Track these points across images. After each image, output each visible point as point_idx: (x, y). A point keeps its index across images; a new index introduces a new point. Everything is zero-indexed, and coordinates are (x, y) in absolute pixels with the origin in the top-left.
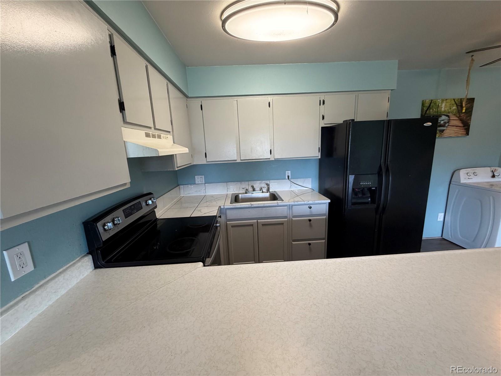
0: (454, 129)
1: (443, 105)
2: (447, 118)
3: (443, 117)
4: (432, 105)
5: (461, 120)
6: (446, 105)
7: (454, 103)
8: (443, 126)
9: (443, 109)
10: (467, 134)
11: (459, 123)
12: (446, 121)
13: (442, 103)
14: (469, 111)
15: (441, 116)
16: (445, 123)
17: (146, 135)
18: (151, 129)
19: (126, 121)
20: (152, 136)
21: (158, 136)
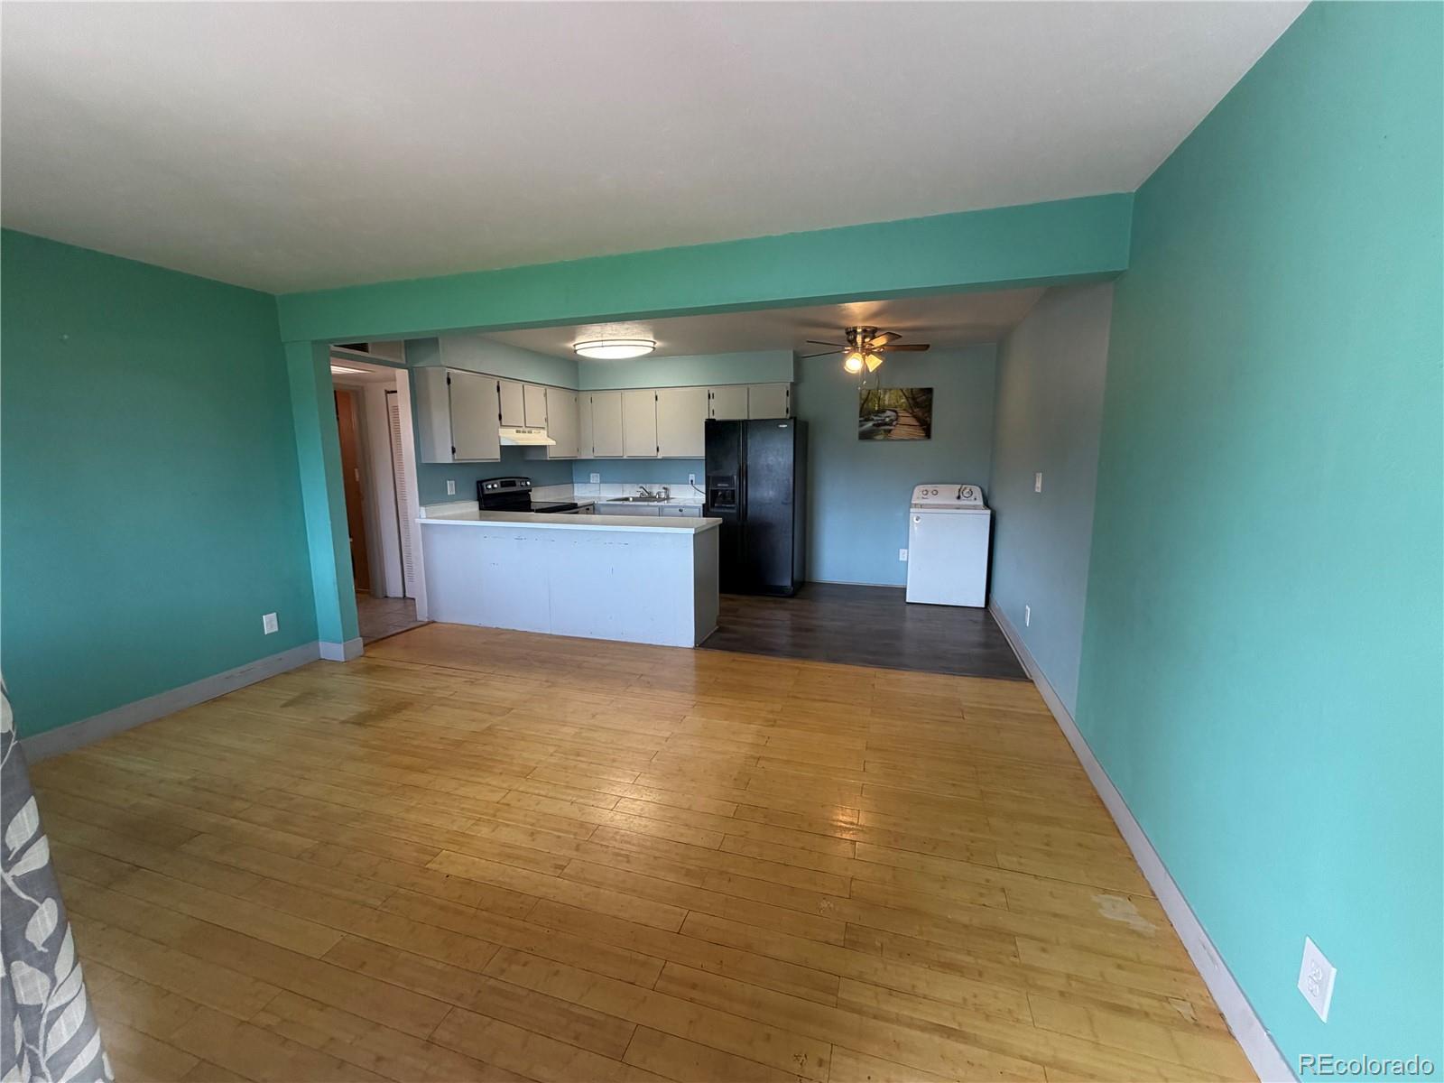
0: (906, 428)
1: (887, 397)
2: (894, 414)
3: (888, 413)
4: (870, 397)
5: (914, 417)
6: (890, 397)
7: (901, 394)
8: (890, 424)
9: (887, 403)
10: (928, 435)
11: (913, 421)
12: (892, 418)
13: (885, 393)
14: (928, 407)
15: (885, 412)
16: (892, 420)
17: (517, 431)
18: (522, 427)
19: (502, 424)
20: (523, 432)
21: (529, 432)
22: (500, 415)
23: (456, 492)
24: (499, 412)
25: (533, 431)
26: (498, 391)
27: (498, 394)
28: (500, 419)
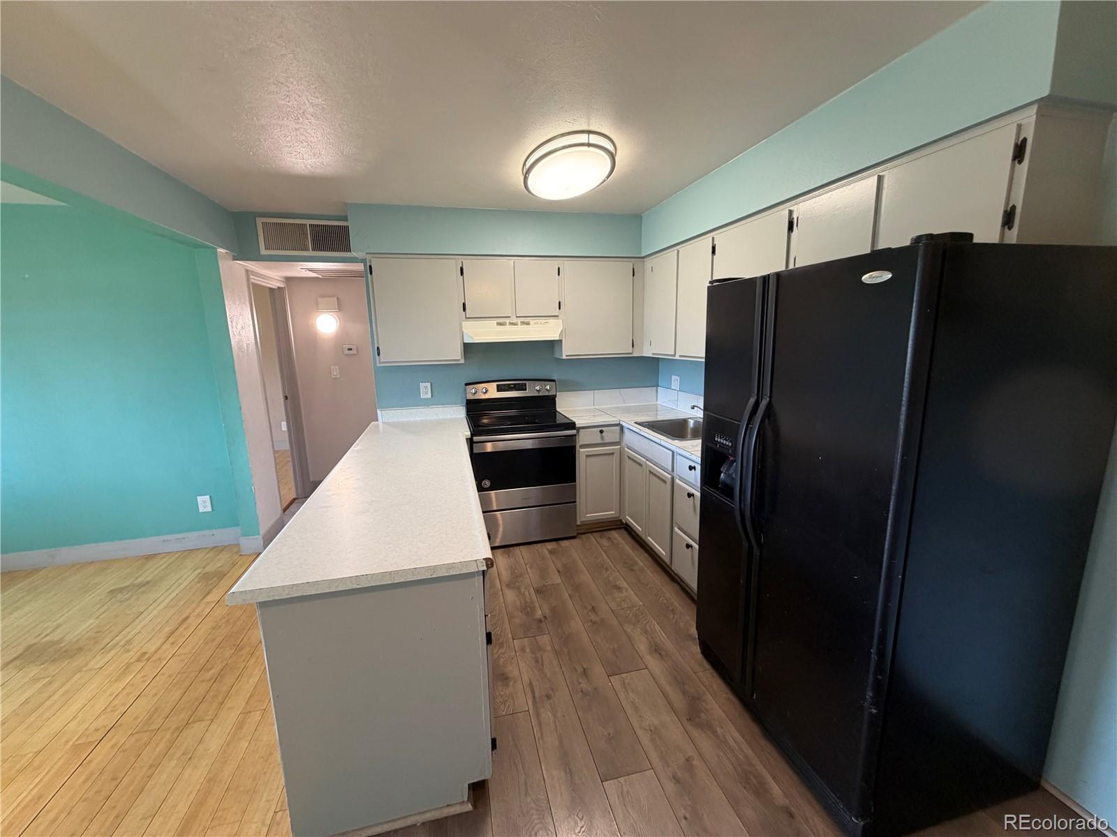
17: (499, 324)
18: (509, 317)
19: (467, 316)
20: (511, 324)
21: (523, 323)
22: (464, 305)
23: (432, 396)
24: (463, 301)
25: (532, 321)
26: (462, 273)
27: (462, 277)
28: (464, 310)
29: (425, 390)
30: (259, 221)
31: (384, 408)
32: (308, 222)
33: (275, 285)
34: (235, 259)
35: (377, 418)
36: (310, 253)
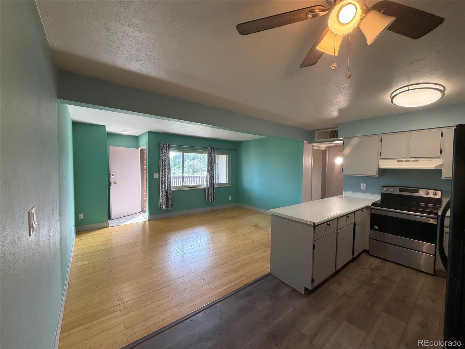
17: (398, 161)
18: (406, 158)
19: (382, 158)
20: (405, 161)
21: (413, 161)
22: (381, 153)
23: (366, 189)
24: (380, 152)
25: (420, 160)
26: (381, 141)
27: (381, 142)
28: (381, 155)
29: (363, 186)
30: (316, 132)
31: (345, 191)
32: (329, 130)
33: (324, 149)
34: (309, 143)
35: (343, 194)
36: (329, 139)
